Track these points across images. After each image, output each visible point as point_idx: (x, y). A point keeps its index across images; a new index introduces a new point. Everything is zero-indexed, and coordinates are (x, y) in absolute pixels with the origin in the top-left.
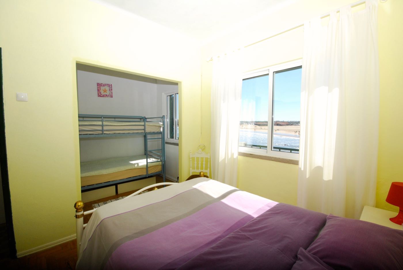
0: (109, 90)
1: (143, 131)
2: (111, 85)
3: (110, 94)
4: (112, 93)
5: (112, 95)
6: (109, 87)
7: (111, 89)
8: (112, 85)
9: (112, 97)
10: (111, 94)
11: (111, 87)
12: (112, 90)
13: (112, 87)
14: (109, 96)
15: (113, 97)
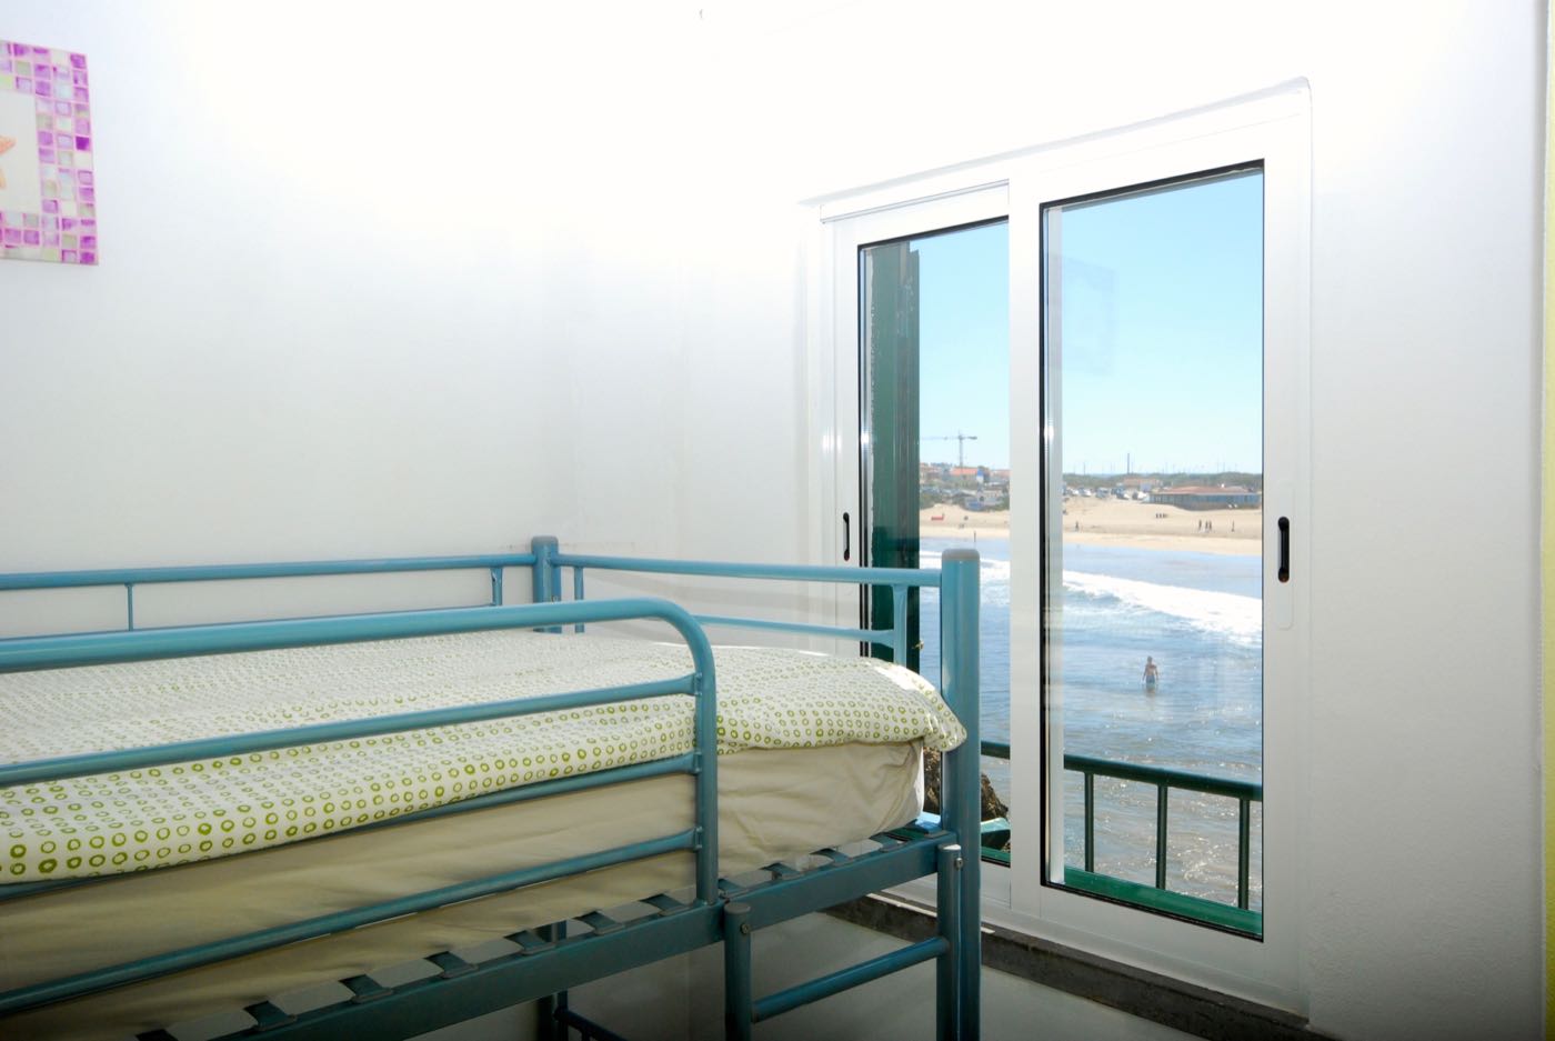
0: (45, 139)
1: (674, 878)
2: (78, 61)
3: (51, 206)
4: (88, 192)
5: (78, 231)
6: (43, 91)
7: (67, 125)
8: (92, 67)
9: (88, 259)
10: (69, 209)
11: (64, 90)
12: (83, 144)
13: (82, 91)
14: (33, 238)
15: (102, 249)
